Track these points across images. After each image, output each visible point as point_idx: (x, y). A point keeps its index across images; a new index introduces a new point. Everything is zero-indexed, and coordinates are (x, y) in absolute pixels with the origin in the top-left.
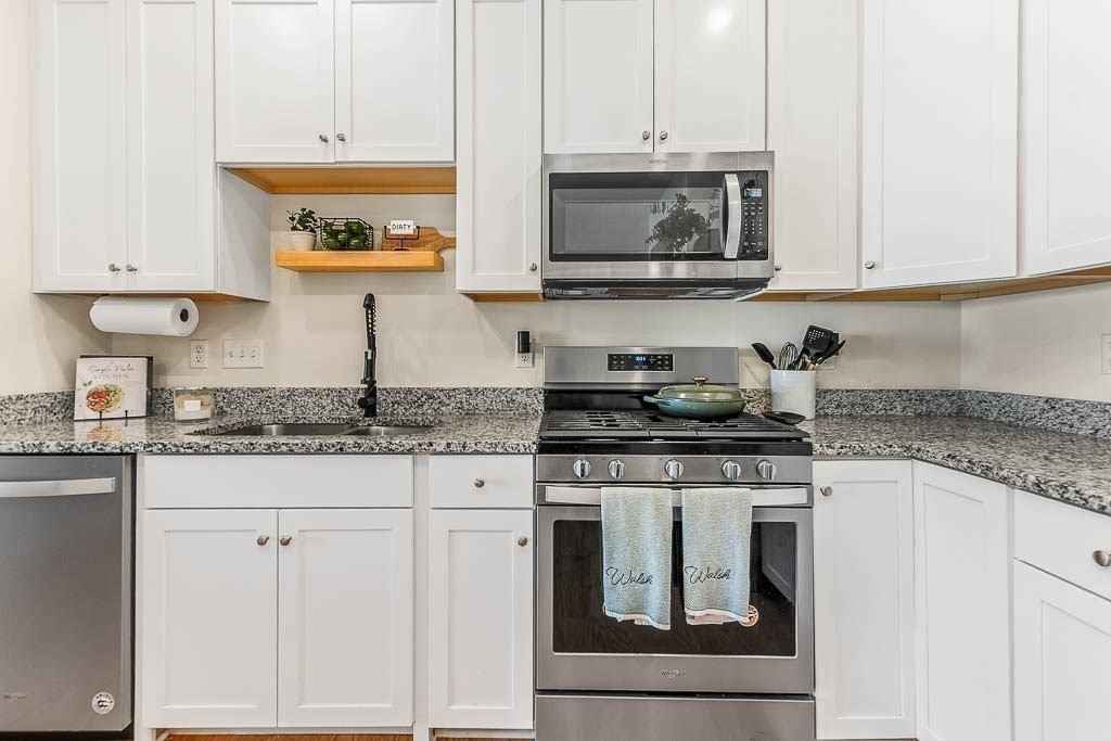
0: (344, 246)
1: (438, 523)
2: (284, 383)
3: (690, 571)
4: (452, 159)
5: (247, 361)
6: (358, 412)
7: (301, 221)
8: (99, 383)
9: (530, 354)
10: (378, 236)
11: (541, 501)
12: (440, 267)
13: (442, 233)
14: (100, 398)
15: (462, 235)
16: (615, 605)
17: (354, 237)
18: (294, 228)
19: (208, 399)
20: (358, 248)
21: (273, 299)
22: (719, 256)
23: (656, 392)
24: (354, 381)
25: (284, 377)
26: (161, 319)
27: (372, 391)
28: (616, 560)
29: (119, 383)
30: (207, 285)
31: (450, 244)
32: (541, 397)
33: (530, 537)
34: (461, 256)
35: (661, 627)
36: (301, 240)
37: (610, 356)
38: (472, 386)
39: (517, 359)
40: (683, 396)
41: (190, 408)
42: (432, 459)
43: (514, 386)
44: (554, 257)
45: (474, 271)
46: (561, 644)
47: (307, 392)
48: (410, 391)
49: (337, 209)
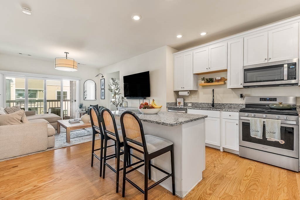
0: (209, 82)
1: (224, 121)
2: (200, 102)
3: (267, 131)
4: (226, 68)
5: (195, 99)
6: (211, 106)
7: (203, 79)
8: (179, 101)
9: (243, 98)
10: (214, 79)
11: (240, 119)
12: (225, 83)
13: (225, 78)
14: (179, 103)
15: (228, 78)
16: (253, 134)
17: (211, 81)
18: (202, 80)
19: (191, 104)
20: (211, 82)
21: (198, 90)
22: (283, 80)
23: (269, 105)
24: (211, 102)
25: (200, 101)
26: (186, 93)
27: (213, 103)
28: (252, 127)
29: (181, 101)
30: (192, 89)
31: (226, 80)
32: (245, 105)
33: (238, 124)
34: (228, 82)
35: (260, 138)
36: (203, 82)
37: (260, 98)
38: (231, 103)
39: (240, 99)
40: (275, 105)
41: (190, 105)
42: (223, 112)
43: (239, 103)
44: (245, 82)
45: (230, 85)
46: (243, 140)
47: (203, 103)
48: (219, 104)
49: (208, 77)
